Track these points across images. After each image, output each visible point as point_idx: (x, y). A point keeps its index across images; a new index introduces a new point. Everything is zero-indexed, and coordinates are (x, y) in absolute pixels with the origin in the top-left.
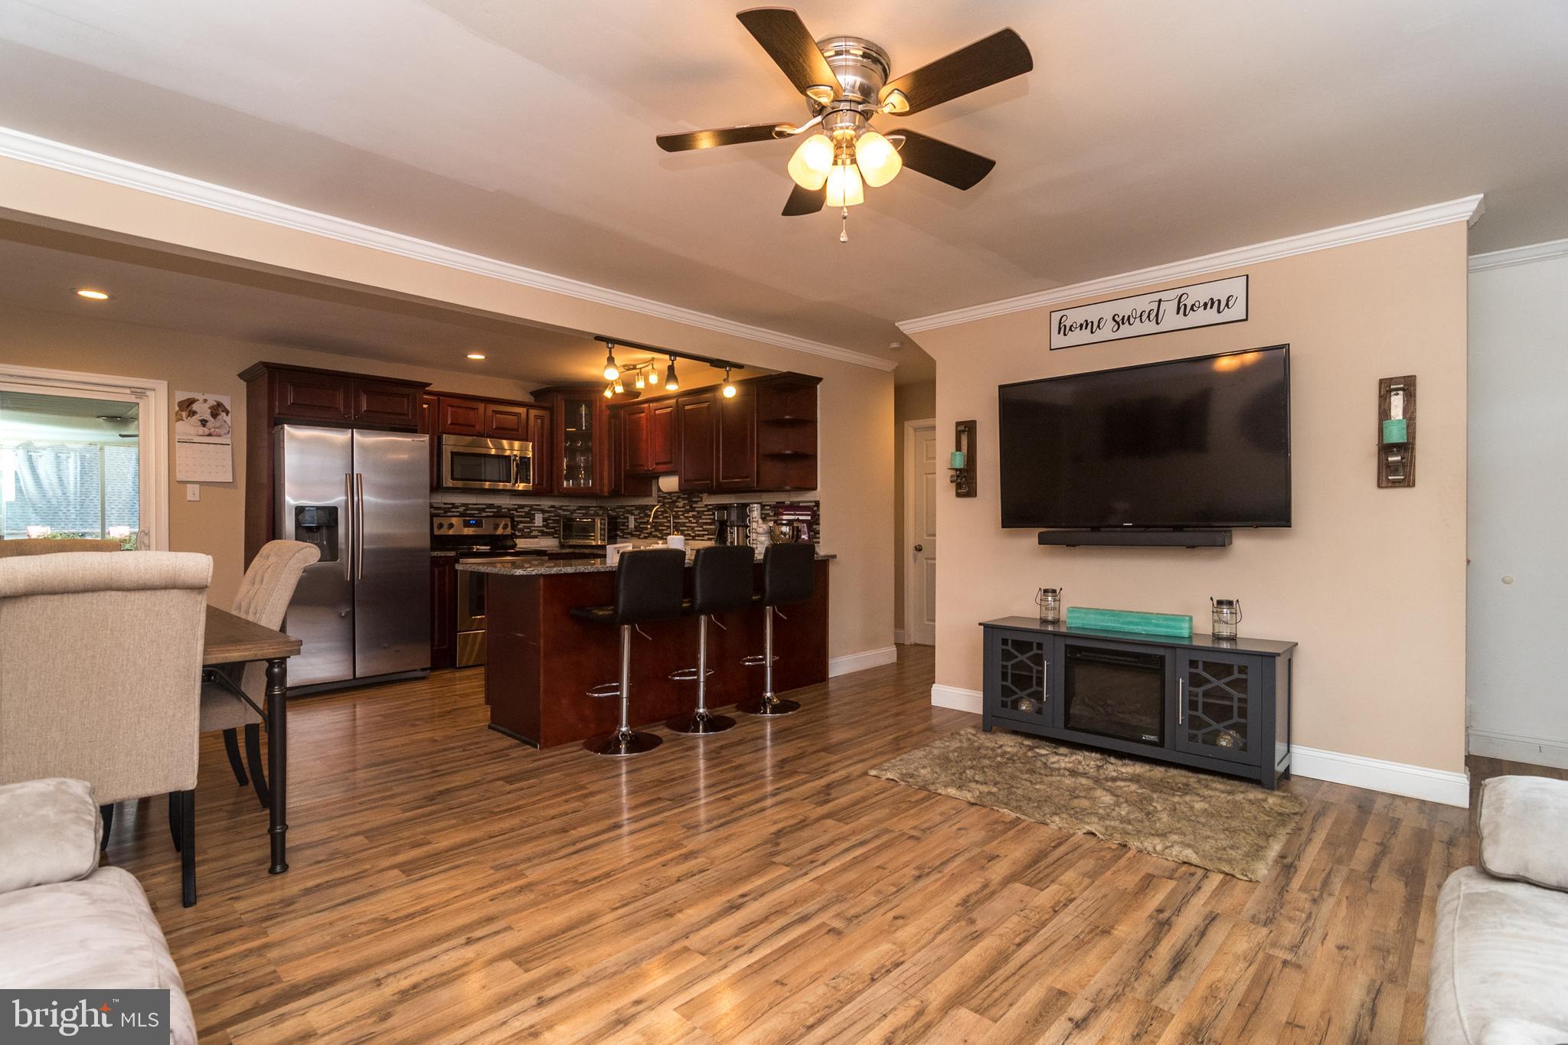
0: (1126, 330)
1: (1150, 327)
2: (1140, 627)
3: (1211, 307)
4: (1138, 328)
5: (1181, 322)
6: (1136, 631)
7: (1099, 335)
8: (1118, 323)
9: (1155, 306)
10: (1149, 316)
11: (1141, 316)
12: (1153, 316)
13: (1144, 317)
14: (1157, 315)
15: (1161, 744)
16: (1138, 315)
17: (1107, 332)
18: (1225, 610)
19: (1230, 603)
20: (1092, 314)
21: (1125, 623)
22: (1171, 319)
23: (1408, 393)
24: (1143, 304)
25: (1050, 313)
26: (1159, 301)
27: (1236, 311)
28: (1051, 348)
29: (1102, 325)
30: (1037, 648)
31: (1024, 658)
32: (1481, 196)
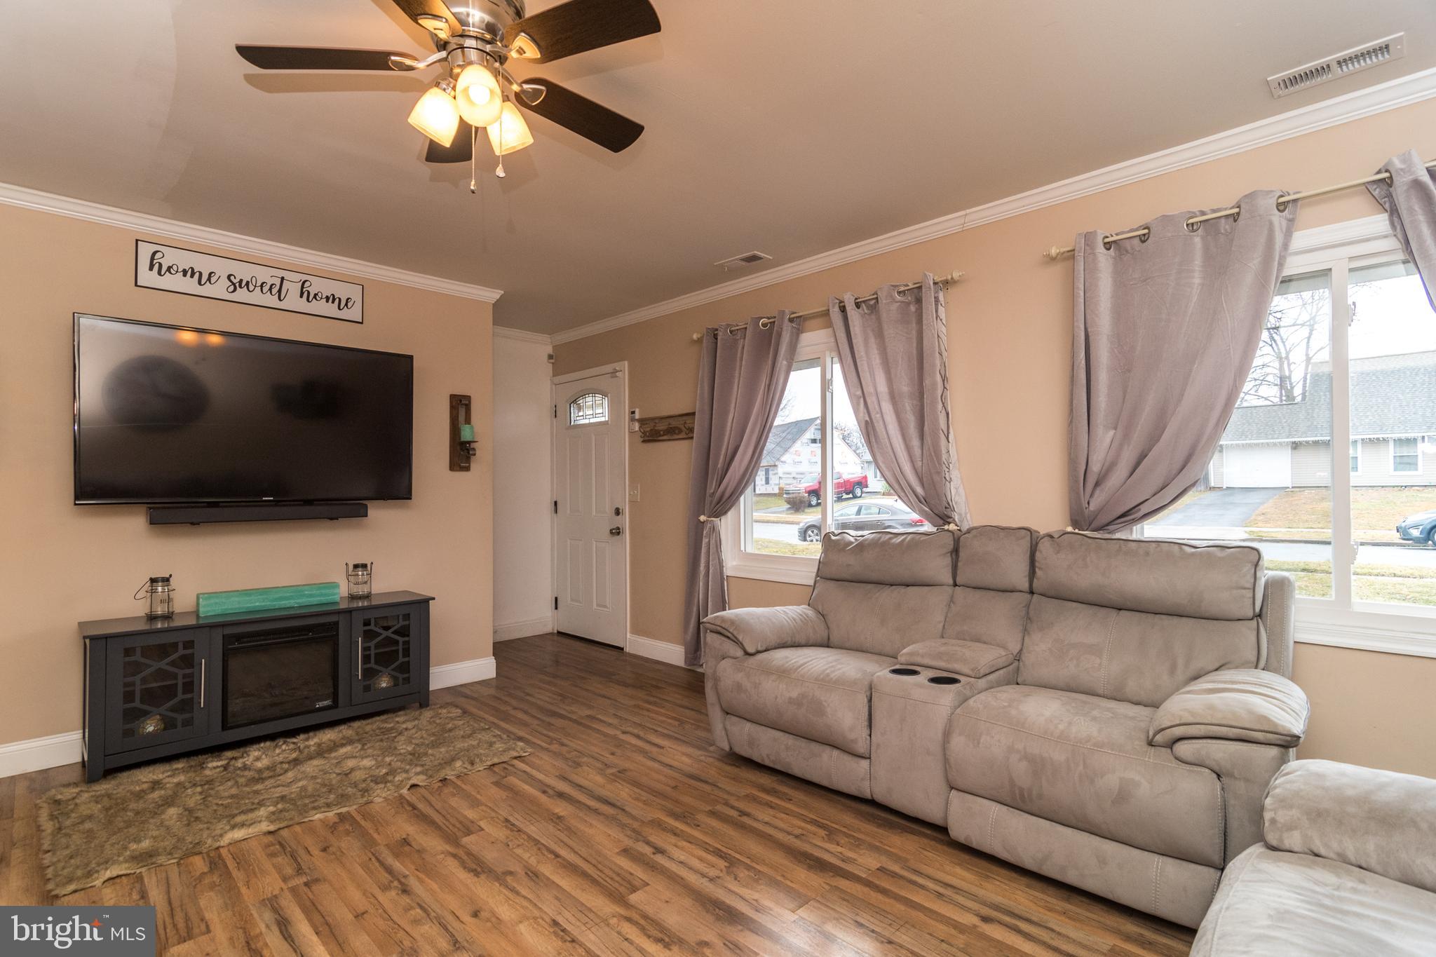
0: (241, 295)
1: (272, 300)
2: (292, 601)
3: (333, 302)
4: (256, 297)
5: (302, 305)
6: (288, 606)
7: (207, 290)
8: (234, 284)
9: (278, 282)
10: (270, 289)
11: (262, 286)
12: (275, 290)
13: (266, 289)
14: (280, 291)
15: (335, 705)
16: (259, 284)
17: (219, 289)
18: (360, 573)
19: (364, 566)
20: (203, 264)
21: (276, 600)
22: (293, 300)
23: (468, 407)
24: (264, 275)
25: (137, 241)
26: (283, 279)
27: (354, 313)
28: (138, 284)
29: (213, 280)
30: (185, 648)
31: (163, 664)
32: (503, 292)
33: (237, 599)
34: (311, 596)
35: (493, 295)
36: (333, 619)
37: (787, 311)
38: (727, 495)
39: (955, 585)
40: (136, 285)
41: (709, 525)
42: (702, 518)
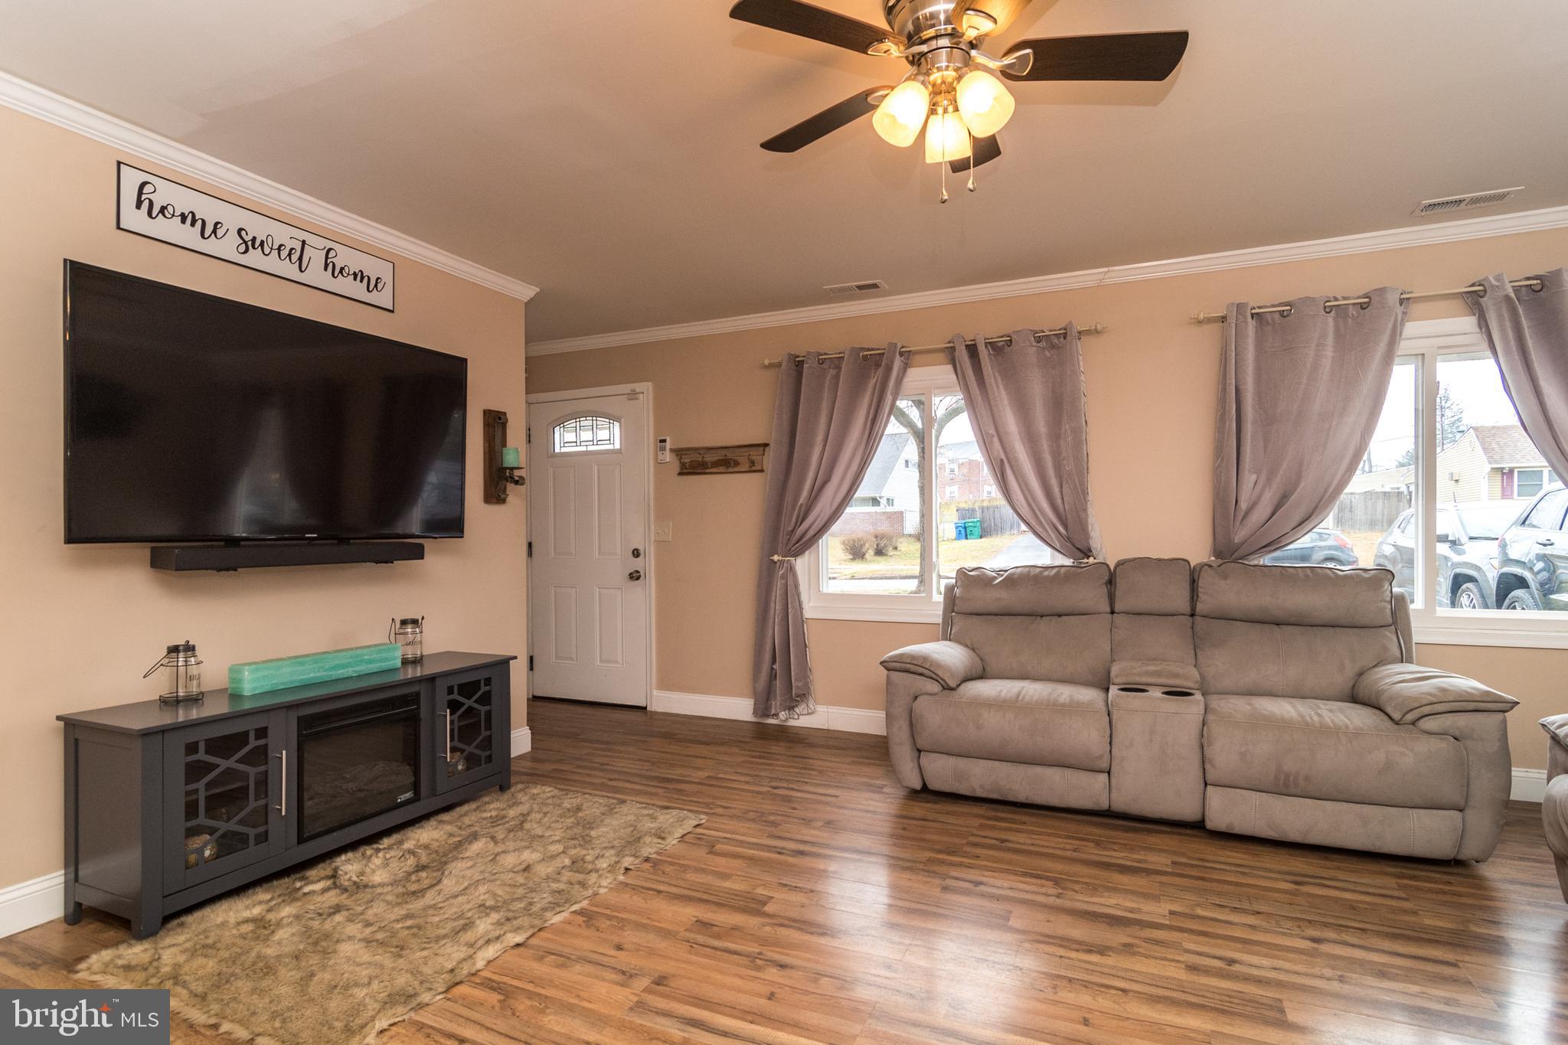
0: (254, 258)
1: (290, 270)
3: (361, 281)
4: (272, 263)
5: (325, 280)
7: (211, 246)
8: (245, 242)
9: (298, 246)
10: (290, 255)
11: (279, 249)
12: (295, 257)
13: (284, 254)
14: (300, 259)
15: (417, 798)
16: (276, 246)
17: (227, 246)
18: (409, 630)
19: (415, 622)
20: (208, 210)
22: (316, 274)
23: (504, 425)
24: (283, 235)
25: (119, 163)
26: (304, 242)
27: (383, 298)
28: (121, 226)
29: (220, 233)
30: (257, 738)
31: (231, 763)
32: (538, 290)
33: (288, 670)
34: (370, 662)
35: (526, 292)
36: (415, 689)
37: (899, 346)
38: (811, 533)
39: (1112, 612)
40: (118, 227)
41: (785, 565)
42: (776, 558)
